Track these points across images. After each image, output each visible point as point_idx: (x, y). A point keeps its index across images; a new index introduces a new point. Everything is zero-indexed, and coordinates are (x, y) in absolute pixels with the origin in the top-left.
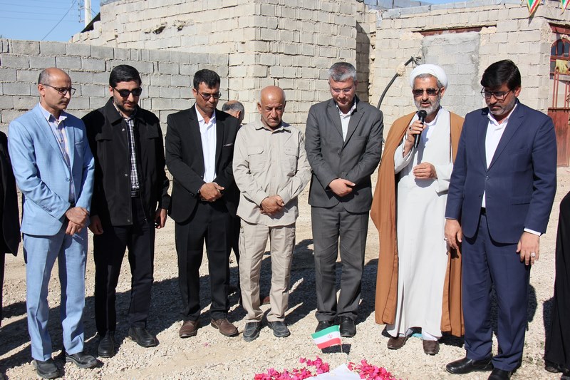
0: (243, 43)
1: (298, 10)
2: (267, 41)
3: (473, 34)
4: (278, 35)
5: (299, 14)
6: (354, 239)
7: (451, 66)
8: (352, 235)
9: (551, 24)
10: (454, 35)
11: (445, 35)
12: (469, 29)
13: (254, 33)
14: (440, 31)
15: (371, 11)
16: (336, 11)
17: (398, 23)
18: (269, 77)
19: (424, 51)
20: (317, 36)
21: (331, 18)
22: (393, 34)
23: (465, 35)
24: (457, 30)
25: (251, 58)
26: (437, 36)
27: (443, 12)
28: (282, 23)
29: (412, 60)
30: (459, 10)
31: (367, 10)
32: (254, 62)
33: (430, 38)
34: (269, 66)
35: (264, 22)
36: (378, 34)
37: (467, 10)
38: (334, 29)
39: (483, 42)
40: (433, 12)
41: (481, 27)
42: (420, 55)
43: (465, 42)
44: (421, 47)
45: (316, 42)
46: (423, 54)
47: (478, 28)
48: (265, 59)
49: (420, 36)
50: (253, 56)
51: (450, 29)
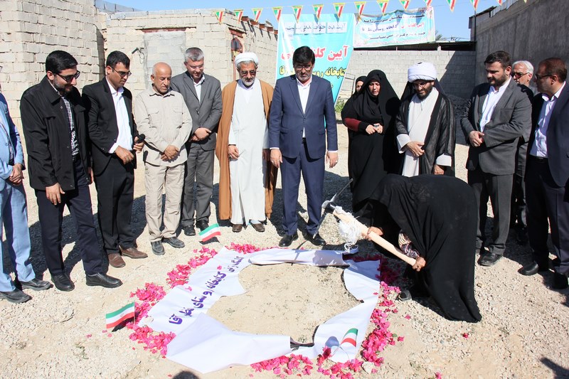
0: (9, 34)
1: (53, 10)
2: (31, 33)
3: (180, 32)
4: (39, 29)
5: (53, 12)
6: (207, 168)
7: (167, 54)
8: (206, 165)
9: (230, 29)
10: (167, 32)
11: (160, 32)
12: (177, 29)
13: (19, 26)
14: (156, 29)
15: (101, 13)
16: (80, 12)
17: (124, 23)
18: (36, 62)
19: (146, 43)
20: (69, 30)
21: (77, 17)
22: (120, 30)
23: (174, 32)
24: (169, 29)
25: (19, 46)
26: (154, 33)
27: (157, 16)
28: (41, 19)
29: (137, 49)
30: (169, 16)
31: (98, 13)
32: (22, 50)
33: (149, 34)
34: (35, 54)
35: (27, 17)
36: (108, 30)
37: (174, 16)
38: (80, 26)
39: (188, 38)
40: (150, 16)
41: (185, 28)
42: (143, 47)
43: (175, 38)
44: (143, 40)
45: (68, 35)
46: (145, 45)
47: (184, 29)
48: (30, 47)
49: (142, 33)
50: (21, 45)
51: (163, 29)
